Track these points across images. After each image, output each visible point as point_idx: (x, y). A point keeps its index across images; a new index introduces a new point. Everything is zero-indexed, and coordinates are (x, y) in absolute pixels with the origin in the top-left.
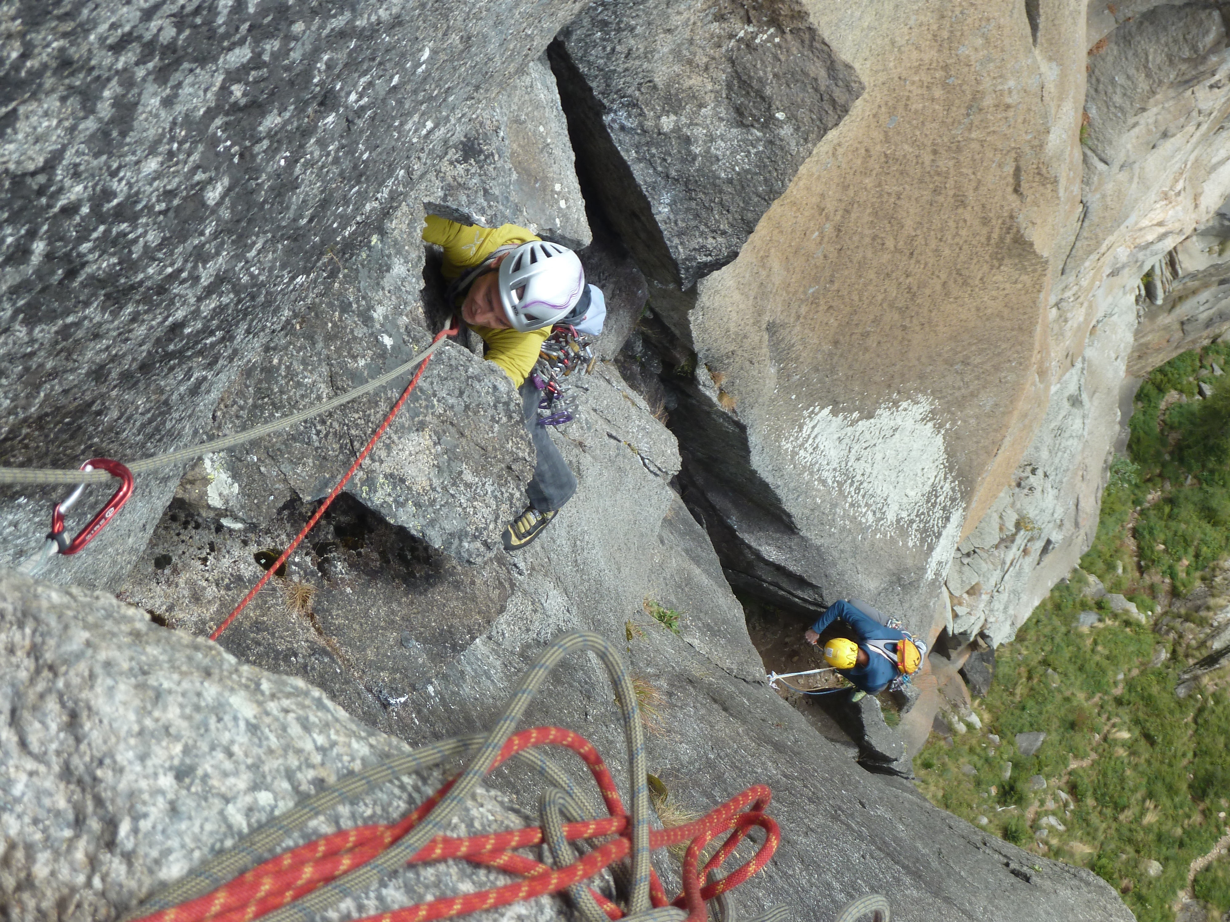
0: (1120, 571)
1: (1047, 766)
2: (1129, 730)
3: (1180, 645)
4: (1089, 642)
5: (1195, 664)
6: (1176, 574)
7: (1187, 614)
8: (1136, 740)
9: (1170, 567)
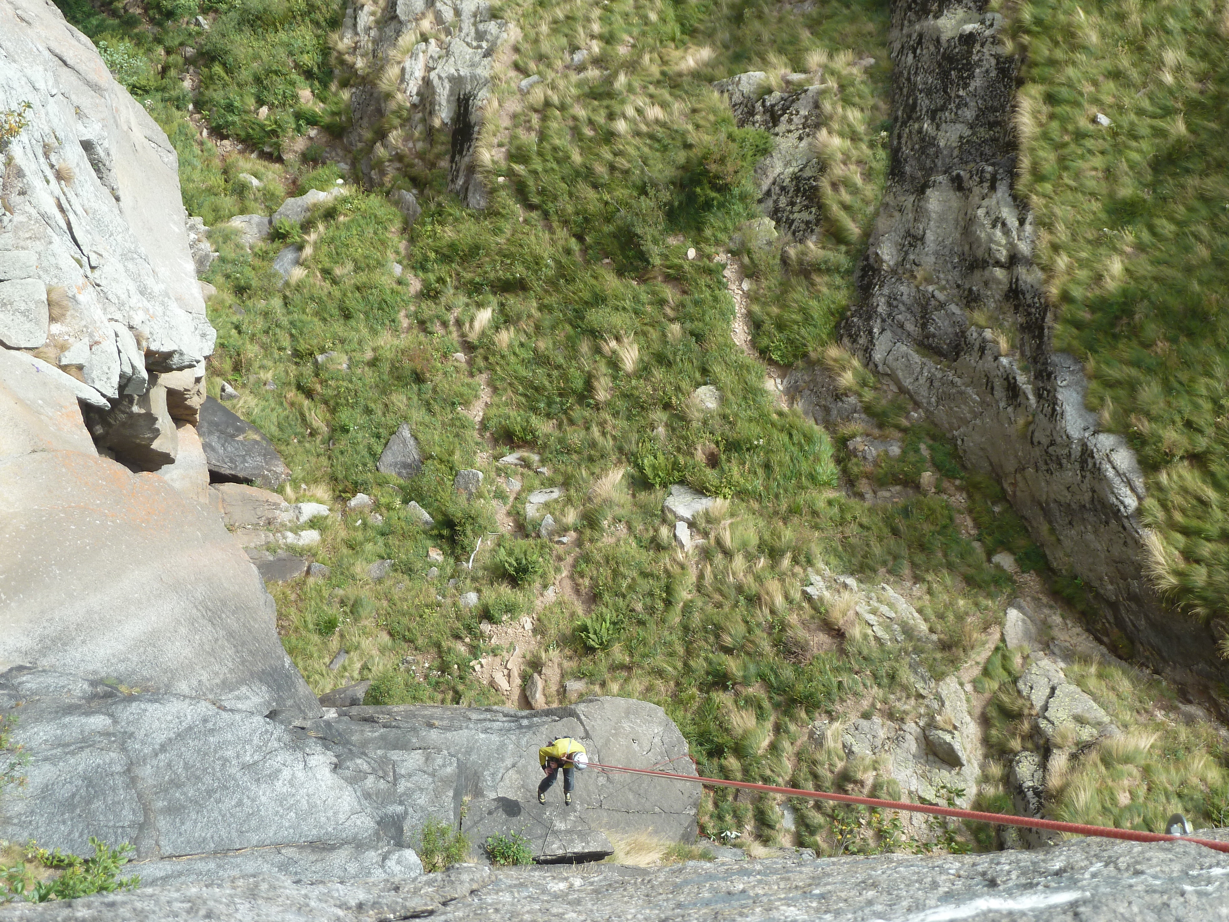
0: (255, 182)
1: (451, 453)
2: (480, 305)
3: (412, 166)
4: (319, 280)
5: (452, 160)
6: (314, 115)
7: (376, 133)
8: (502, 305)
9: (298, 116)
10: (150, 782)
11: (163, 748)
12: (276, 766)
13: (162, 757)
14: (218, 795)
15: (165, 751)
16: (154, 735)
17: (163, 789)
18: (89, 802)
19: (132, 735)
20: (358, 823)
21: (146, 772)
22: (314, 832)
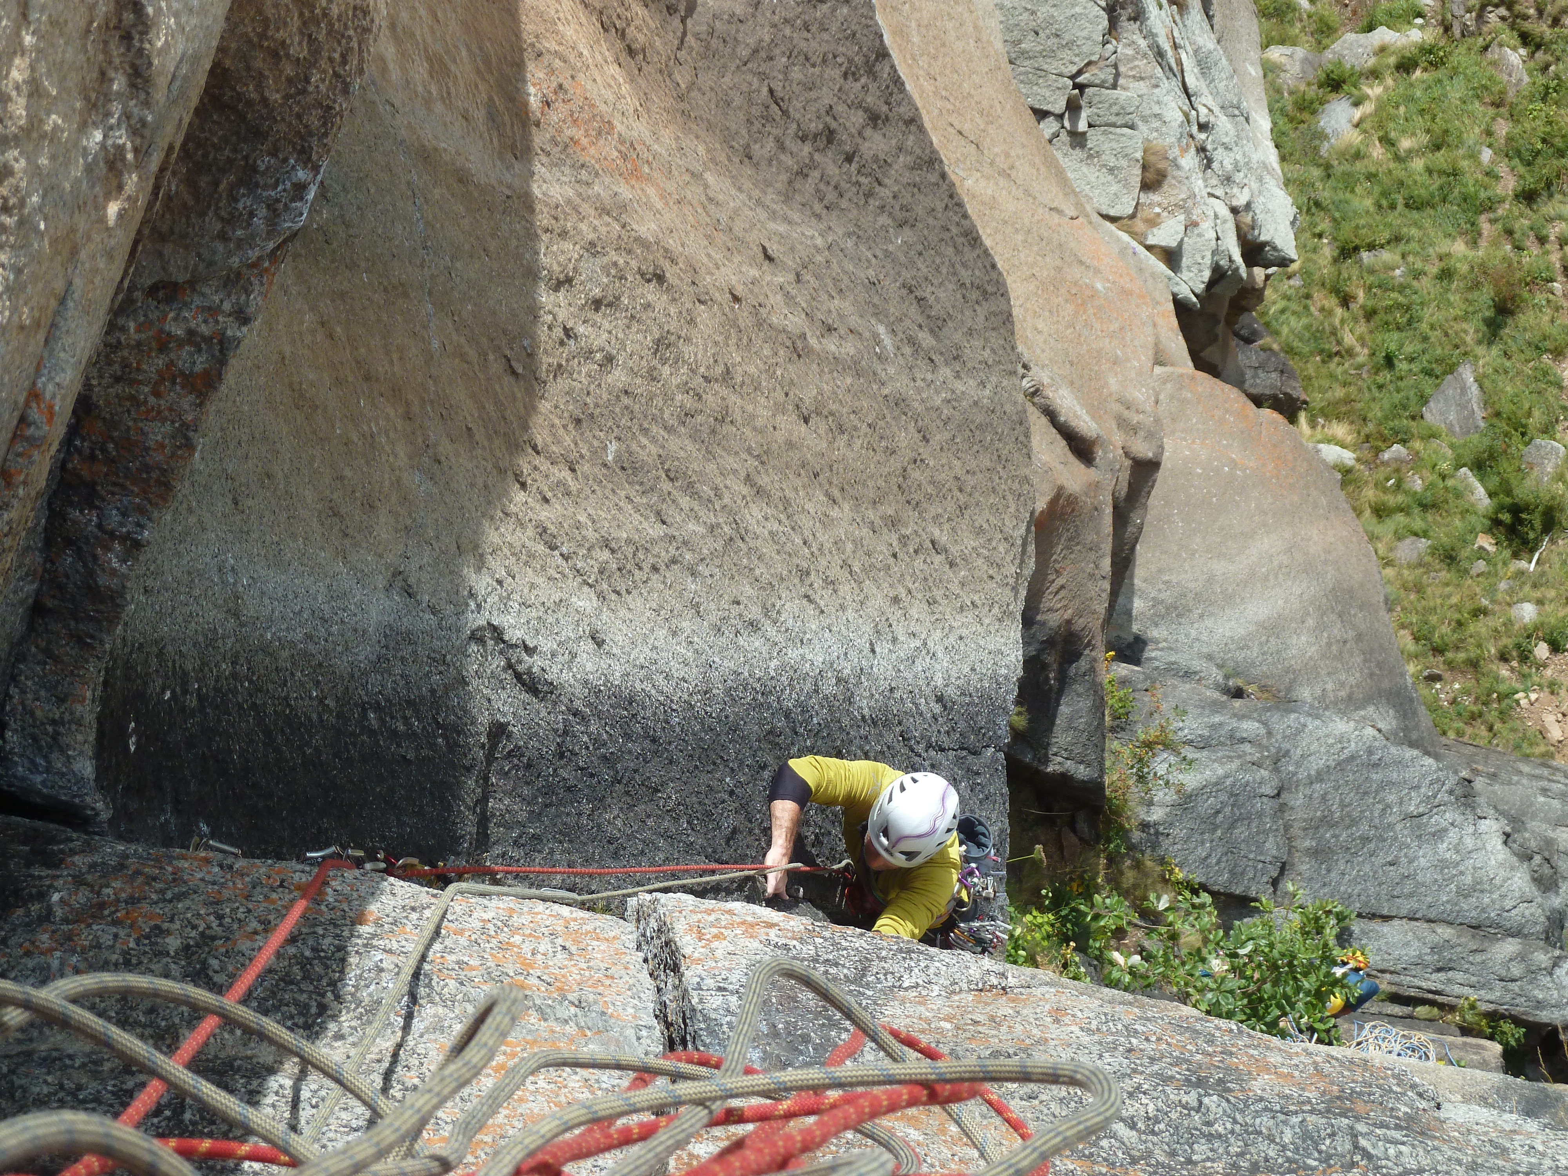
1: (1528, 415)
4: (1377, 151)
10: (1301, 814)
11: (1319, 777)
12: (1444, 824)
13: (1317, 786)
14: (1372, 846)
15: (1322, 781)
16: (1312, 758)
17: (1314, 826)
18: (1232, 826)
19: (1287, 753)
20: (1527, 913)
21: (1297, 800)
22: (1474, 914)
